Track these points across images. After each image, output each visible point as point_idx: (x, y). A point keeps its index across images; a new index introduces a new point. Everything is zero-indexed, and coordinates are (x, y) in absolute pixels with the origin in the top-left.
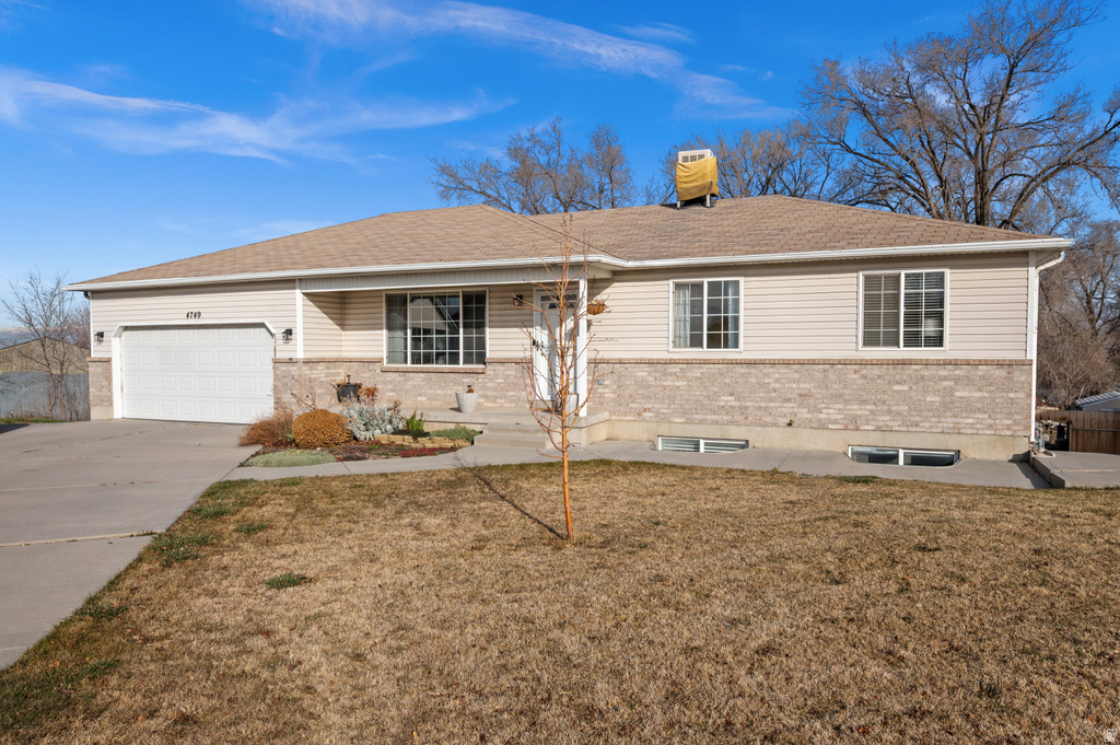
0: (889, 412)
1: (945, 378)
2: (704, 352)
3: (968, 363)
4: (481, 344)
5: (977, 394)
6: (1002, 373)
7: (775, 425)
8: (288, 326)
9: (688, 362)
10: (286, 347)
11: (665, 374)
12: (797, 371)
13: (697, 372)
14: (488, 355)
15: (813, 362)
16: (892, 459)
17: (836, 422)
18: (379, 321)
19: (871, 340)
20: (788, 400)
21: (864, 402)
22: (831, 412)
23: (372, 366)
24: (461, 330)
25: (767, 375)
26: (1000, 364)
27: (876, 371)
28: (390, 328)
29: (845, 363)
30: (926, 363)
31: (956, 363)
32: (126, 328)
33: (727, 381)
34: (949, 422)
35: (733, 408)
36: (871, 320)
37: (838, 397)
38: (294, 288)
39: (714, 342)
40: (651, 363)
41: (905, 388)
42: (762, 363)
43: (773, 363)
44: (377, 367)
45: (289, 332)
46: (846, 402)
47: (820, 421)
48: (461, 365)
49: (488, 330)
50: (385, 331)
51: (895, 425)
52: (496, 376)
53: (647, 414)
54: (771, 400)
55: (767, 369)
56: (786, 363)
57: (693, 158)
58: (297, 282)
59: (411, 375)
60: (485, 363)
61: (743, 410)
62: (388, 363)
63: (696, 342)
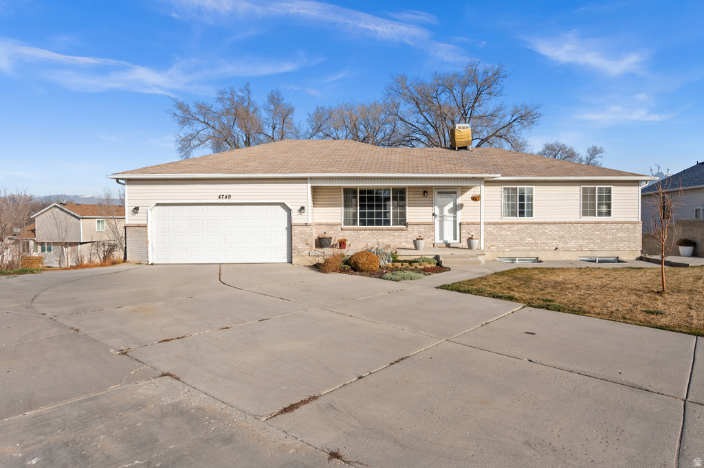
0: (593, 243)
1: (613, 229)
2: (518, 219)
3: (621, 223)
4: (403, 215)
5: (624, 235)
6: (632, 226)
7: (549, 250)
8: (303, 205)
9: (512, 224)
10: (300, 217)
11: (501, 229)
12: (558, 227)
13: (516, 228)
14: (407, 221)
15: (565, 223)
16: (595, 261)
17: (574, 248)
18: (340, 202)
19: (585, 214)
20: (555, 239)
21: (585, 239)
22: (572, 244)
23: (335, 227)
24: (391, 208)
25: (546, 229)
26: (631, 223)
27: (589, 226)
28: (346, 206)
29: (577, 223)
30: (607, 223)
31: (617, 223)
32: (158, 205)
33: (529, 231)
34: (615, 246)
35: (532, 243)
36: (585, 205)
37: (575, 237)
38: (307, 183)
39: (522, 214)
40: (495, 224)
41: (599, 233)
42: (545, 223)
43: (549, 224)
44: (339, 228)
45: (303, 208)
46: (578, 240)
47: (568, 247)
48: (391, 226)
49: (407, 208)
50: (343, 208)
51: (596, 248)
52: (414, 232)
53: (493, 248)
54: (548, 239)
55: (546, 226)
56: (554, 223)
57: (463, 128)
58: (309, 180)
59: (361, 232)
60: (405, 225)
61: (536, 244)
62: (344, 225)
63: (513, 214)
